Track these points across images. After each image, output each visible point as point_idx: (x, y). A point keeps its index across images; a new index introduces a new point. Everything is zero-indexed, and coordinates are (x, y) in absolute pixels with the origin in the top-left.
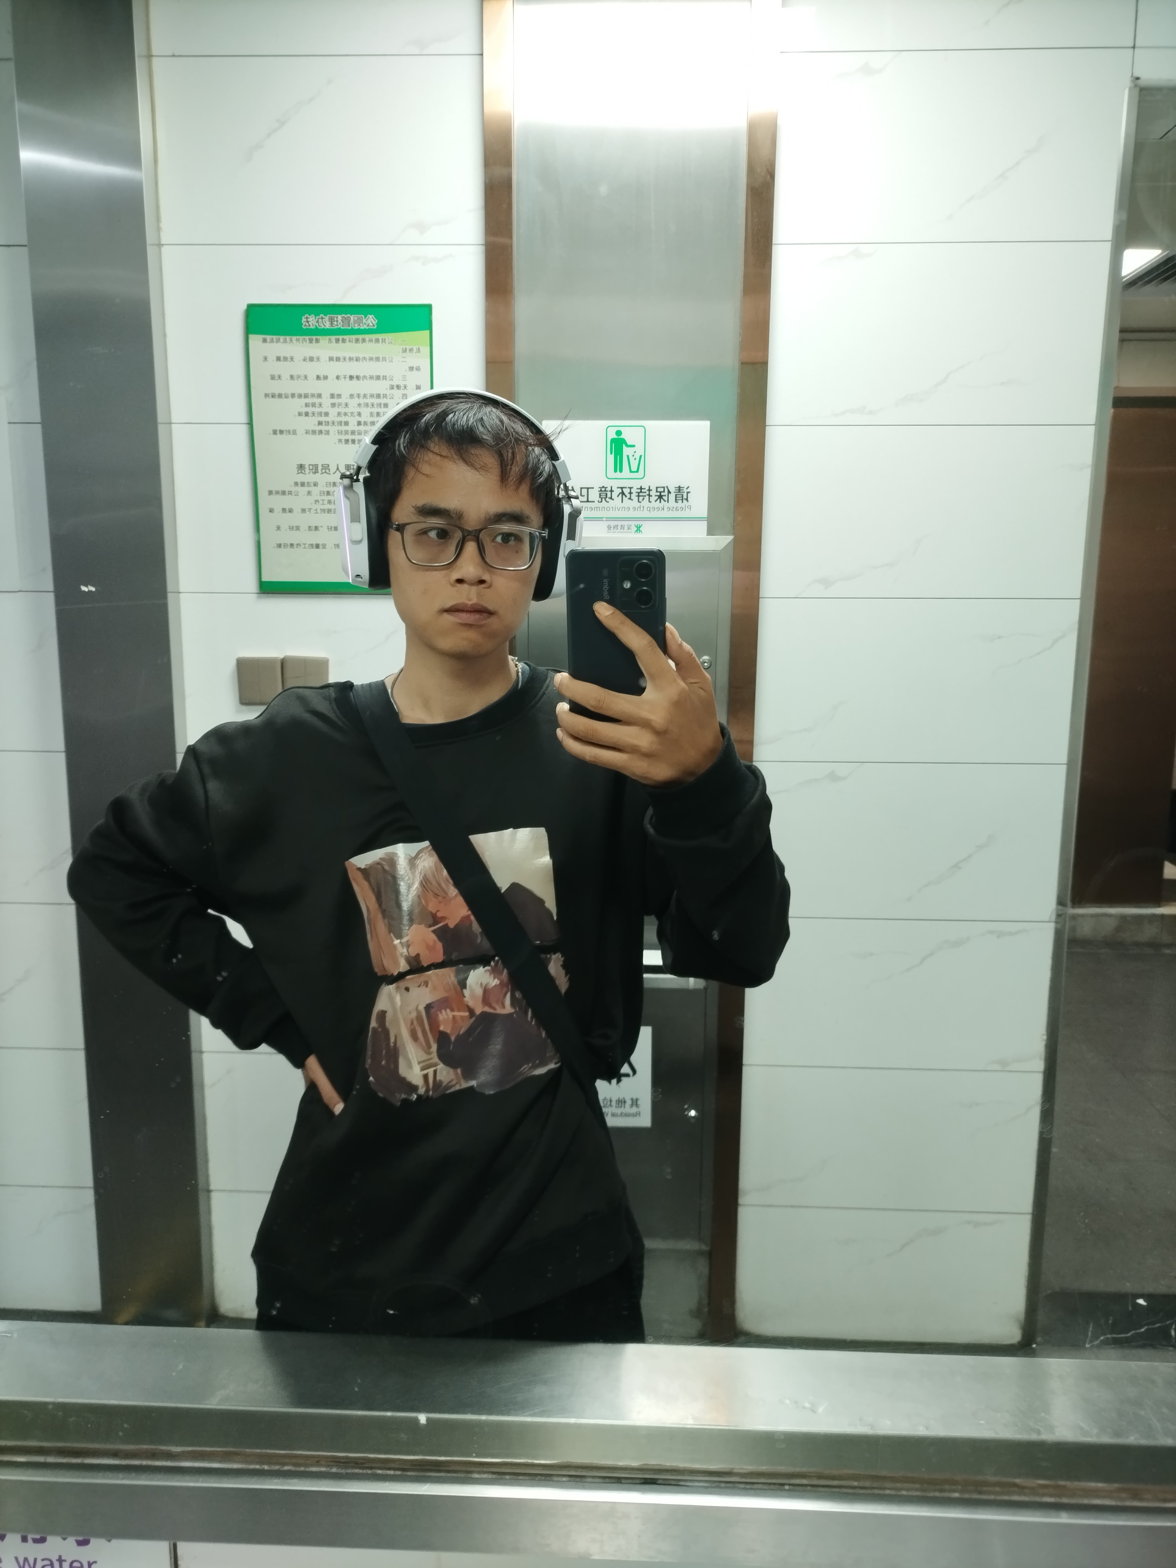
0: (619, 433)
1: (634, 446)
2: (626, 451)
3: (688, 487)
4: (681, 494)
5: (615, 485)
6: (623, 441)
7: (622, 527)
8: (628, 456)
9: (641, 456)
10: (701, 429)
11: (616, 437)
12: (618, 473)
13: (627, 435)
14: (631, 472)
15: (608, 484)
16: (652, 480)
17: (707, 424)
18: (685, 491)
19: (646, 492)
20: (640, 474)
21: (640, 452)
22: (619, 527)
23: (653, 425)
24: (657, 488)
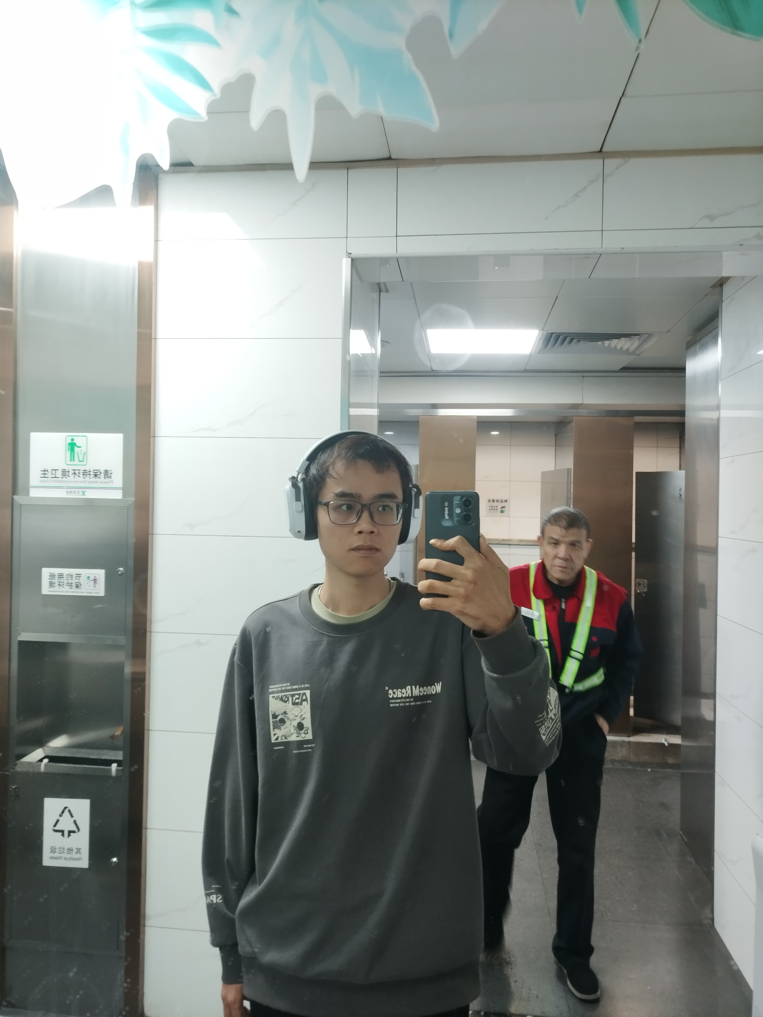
0: (72, 440)
1: (80, 447)
2: (76, 450)
3: (111, 470)
4: (107, 474)
5: (70, 468)
6: (75, 444)
7: (75, 492)
8: (78, 453)
9: (85, 453)
10: (118, 438)
11: (71, 442)
12: (72, 463)
13: (78, 441)
14: (80, 461)
15: (67, 468)
16: (91, 467)
17: (121, 436)
18: (110, 472)
19: (87, 473)
20: (84, 463)
21: (84, 450)
22: (73, 492)
23: (92, 436)
24: (94, 470)
